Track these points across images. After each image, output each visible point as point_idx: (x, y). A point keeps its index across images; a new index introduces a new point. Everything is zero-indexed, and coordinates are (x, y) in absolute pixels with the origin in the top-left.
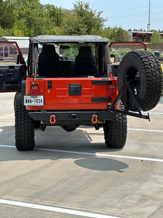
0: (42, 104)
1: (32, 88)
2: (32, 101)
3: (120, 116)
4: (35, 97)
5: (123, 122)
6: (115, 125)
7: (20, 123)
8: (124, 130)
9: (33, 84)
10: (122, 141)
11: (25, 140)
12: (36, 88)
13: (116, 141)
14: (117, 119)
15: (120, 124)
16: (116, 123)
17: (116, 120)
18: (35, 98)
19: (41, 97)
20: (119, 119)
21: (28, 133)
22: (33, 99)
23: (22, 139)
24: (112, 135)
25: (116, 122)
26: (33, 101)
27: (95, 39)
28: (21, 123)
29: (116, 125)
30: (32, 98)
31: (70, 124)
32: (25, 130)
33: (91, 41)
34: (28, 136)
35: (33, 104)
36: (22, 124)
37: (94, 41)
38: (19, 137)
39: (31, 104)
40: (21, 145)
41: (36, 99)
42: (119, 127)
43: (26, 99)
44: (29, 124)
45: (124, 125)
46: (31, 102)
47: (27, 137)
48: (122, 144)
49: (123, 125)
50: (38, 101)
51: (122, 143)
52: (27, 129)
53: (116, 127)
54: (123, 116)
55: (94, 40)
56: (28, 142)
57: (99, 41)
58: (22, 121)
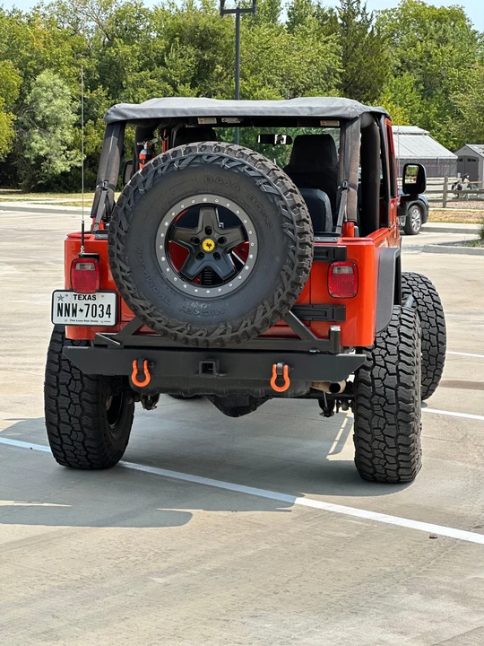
0: (111, 321)
1: (78, 267)
2: (78, 309)
3: (390, 374)
4: (89, 298)
5: (399, 396)
6: (369, 405)
7: (58, 378)
8: (400, 423)
9: (82, 252)
10: (398, 462)
11: (73, 437)
12: (89, 267)
13: (376, 461)
14: (378, 383)
15: (387, 401)
16: (372, 396)
17: (374, 388)
18: (89, 302)
19: (109, 299)
20: (386, 387)
21: (82, 415)
22: (81, 304)
23: (62, 432)
24: (362, 439)
25: (375, 393)
26: (81, 311)
27: (311, 108)
28: (61, 381)
29: (372, 404)
30: (77, 301)
31: (214, 391)
32: (72, 402)
33: (296, 112)
34: (80, 423)
35: (81, 319)
36: (63, 384)
37: (306, 115)
38: (54, 425)
39: (74, 318)
40: (63, 451)
41: (91, 302)
42: (385, 411)
43: (60, 302)
44: (83, 386)
45: (401, 407)
46: (74, 311)
47: (77, 427)
48: (400, 470)
49: (398, 405)
50: (99, 309)
51: (399, 468)
52: (76, 401)
53: (373, 411)
54: (399, 376)
55: (308, 111)
56: (83, 443)
57: (323, 113)
58: (62, 372)
